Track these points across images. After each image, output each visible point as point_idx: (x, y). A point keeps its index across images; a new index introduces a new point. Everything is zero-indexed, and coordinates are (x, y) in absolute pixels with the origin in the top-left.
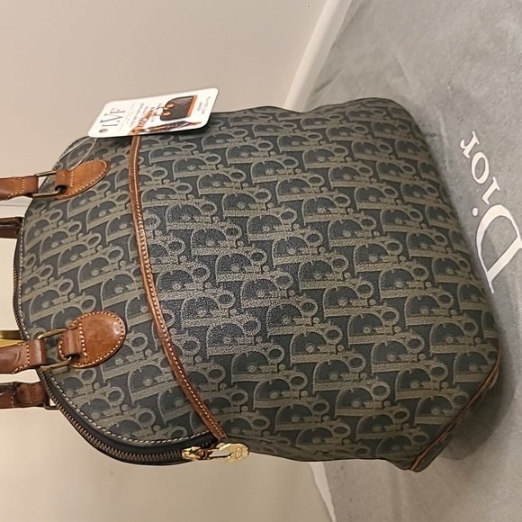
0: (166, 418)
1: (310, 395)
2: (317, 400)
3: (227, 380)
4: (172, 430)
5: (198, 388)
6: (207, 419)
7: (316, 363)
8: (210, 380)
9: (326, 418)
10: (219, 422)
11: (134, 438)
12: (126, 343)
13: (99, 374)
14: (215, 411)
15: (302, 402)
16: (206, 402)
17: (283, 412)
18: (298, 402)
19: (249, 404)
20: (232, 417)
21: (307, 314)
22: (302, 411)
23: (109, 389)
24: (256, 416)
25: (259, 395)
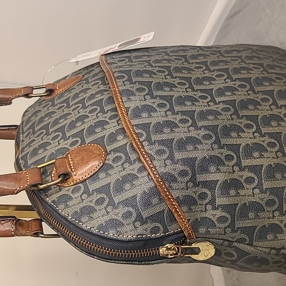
0: (145, 214)
1: (262, 192)
2: (267, 196)
3: (193, 179)
4: (150, 226)
5: (171, 187)
6: (179, 216)
7: (262, 165)
8: (179, 179)
9: (276, 214)
10: (189, 220)
11: (119, 233)
12: (107, 162)
13: (86, 188)
14: (185, 209)
15: (256, 199)
16: (177, 199)
17: (241, 208)
18: (252, 199)
19: (212, 202)
20: (199, 216)
21: (249, 131)
22: (257, 207)
23: (95, 197)
24: (219, 213)
25: (220, 192)
